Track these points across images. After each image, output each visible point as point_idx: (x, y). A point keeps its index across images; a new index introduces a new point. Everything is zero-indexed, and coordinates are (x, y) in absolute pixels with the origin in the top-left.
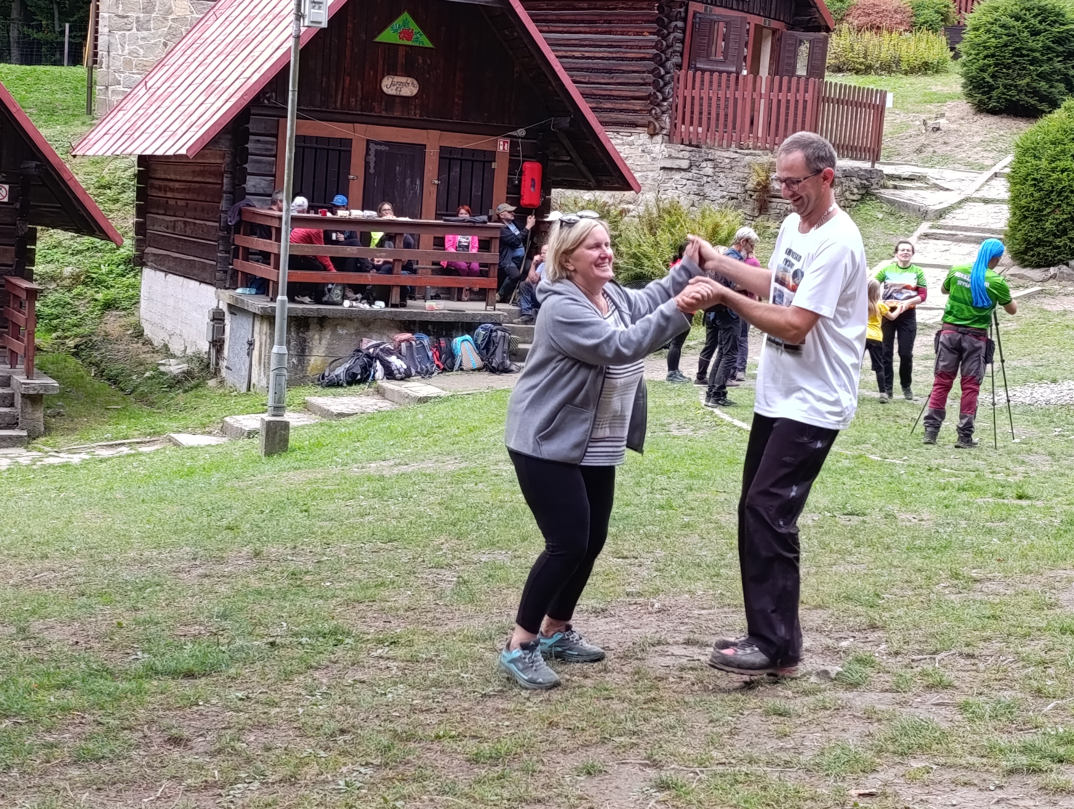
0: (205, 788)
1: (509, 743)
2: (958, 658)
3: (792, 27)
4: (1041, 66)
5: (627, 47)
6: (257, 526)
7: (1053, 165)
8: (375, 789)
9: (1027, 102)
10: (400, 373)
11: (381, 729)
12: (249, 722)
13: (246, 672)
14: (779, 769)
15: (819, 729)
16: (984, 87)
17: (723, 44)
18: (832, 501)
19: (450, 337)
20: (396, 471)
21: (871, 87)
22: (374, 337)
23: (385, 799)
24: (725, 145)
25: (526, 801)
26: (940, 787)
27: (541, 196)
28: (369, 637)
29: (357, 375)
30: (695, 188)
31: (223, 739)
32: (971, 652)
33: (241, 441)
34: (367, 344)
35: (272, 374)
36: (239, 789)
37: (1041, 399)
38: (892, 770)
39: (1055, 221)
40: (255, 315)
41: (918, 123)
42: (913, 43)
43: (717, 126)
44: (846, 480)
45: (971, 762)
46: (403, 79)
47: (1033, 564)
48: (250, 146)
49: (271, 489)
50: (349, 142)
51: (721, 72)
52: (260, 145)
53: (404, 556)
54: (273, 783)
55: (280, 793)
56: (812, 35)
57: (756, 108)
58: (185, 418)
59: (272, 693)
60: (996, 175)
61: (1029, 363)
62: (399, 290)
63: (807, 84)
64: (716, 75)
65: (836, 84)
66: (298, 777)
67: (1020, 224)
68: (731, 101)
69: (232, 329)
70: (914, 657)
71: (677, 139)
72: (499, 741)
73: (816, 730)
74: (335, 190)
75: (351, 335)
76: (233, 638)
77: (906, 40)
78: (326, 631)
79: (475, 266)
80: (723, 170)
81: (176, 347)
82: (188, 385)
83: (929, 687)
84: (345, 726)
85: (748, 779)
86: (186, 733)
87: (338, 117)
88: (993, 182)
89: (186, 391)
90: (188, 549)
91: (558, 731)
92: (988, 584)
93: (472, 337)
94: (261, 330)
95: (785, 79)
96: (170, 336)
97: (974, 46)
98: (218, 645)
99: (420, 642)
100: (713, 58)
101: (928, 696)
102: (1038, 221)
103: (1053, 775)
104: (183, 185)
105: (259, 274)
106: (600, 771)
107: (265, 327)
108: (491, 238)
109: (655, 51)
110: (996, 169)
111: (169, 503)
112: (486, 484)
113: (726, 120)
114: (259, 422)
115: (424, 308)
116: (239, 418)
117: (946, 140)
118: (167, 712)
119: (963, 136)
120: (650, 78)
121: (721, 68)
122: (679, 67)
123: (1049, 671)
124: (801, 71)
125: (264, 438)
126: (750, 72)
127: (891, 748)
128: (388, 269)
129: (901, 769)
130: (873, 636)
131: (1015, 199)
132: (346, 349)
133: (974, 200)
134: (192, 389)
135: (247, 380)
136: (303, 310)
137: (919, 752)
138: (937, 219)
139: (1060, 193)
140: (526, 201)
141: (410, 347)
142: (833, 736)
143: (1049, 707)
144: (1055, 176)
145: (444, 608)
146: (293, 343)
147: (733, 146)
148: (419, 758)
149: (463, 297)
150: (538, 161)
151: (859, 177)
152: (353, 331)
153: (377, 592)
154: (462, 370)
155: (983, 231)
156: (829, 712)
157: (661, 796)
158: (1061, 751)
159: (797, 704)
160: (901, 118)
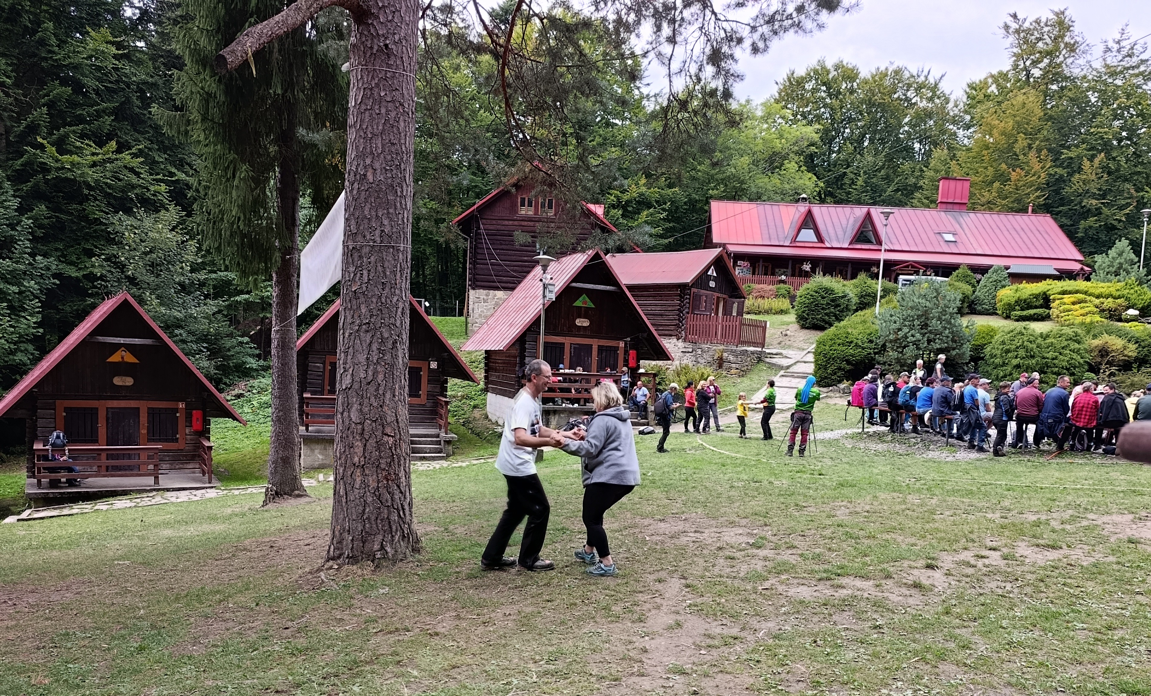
2: (799, 537)
3: (731, 297)
4: (826, 311)
7: (831, 348)
9: (821, 325)
14: (731, 579)
15: (746, 564)
16: (804, 319)
17: (705, 305)
18: (749, 477)
21: (761, 320)
22: (574, 418)
24: (706, 343)
26: (793, 586)
27: (637, 363)
30: (694, 359)
32: (803, 534)
34: (572, 420)
37: (826, 437)
38: (775, 580)
39: (832, 370)
41: (779, 333)
42: (777, 303)
43: (703, 336)
44: (753, 469)
45: (804, 576)
46: (584, 320)
47: (826, 501)
48: (526, 346)
50: (564, 344)
51: (704, 315)
52: (530, 346)
56: (738, 300)
57: (717, 328)
60: (809, 352)
63: (736, 319)
64: (702, 316)
65: (747, 319)
68: (708, 326)
70: (782, 537)
71: (687, 341)
75: (566, 417)
77: (774, 301)
80: (705, 352)
83: (788, 548)
85: (720, 584)
87: (559, 334)
88: (808, 355)
92: (809, 508)
95: (728, 317)
97: (800, 303)
100: (701, 309)
101: (788, 551)
102: (825, 370)
103: (836, 581)
104: (502, 361)
109: (679, 307)
110: (809, 350)
113: (706, 333)
117: (790, 339)
119: (796, 338)
120: (677, 317)
121: (704, 313)
122: (688, 313)
123: (834, 541)
124: (734, 314)
126: (715, 315)
127: (774, 571)
128: (579, 392)
129: (778, 579)
130: (766, 528)
131: (816, 362)
133: (801, 362)
136: (548, 407)
137: (785, 573)
138: (787, 369)
139: (833, 359)
142: (752, 567)
143: (834, 555)
144: (831, 352)
147: (709, 343)
150: (635, 350)
151: (757, 354)
152: (566, 415)
156: (750, 558)
157: (687, 590)
158: (839, 571)
159: (738, 555)
160: (772, 331)
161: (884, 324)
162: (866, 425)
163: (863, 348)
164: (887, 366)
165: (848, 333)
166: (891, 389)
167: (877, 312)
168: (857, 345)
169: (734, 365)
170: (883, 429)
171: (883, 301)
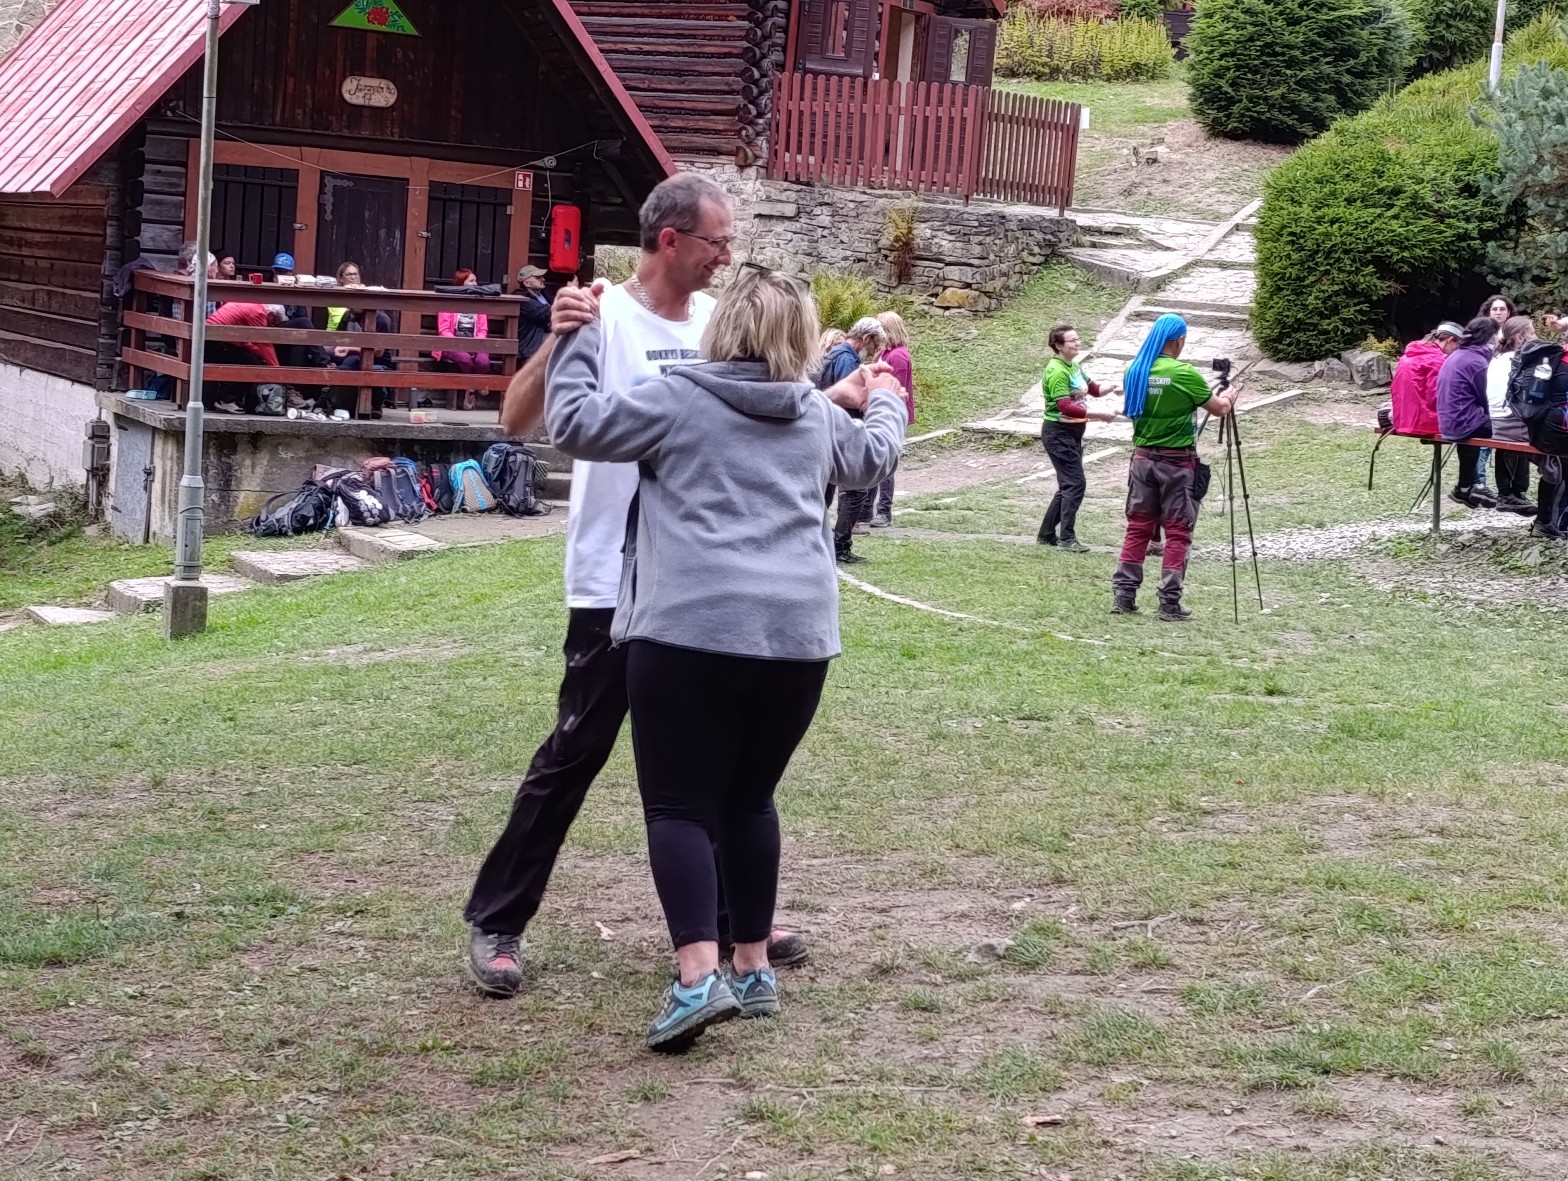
0: (78, 1128)
1: (529, 1057)
2: (1180, 925)
3: (943, 10)
4: (1302, 70)
5: (705, 37)
6: (158, 742)
7: (1319, 213)
8: (331, 1126)
9: (1282, 122)
10: (372, 516)
11: (340, 1038)
12: (144, 1030)
13: (140, 957)
14: (923, 1088)
15: (979, 1029)
16: (1220, 100)
17: (844, 34)
18: (1002, 700)
19: (446, 463)
20: (365, 659)
21: (1059, 98)
22: (334, 462)
23: (345, 1140)
24: (848, 183)
25: (553, 1140)
26: (1153, 1111)
27: (580, 256)
28: (324, 904)
29: (308, 519)
30: (805, 245)
31: (105, 1056)
32: (1198, 915)
33: (135, 617)
34: (324, 473)
35: (180, 518)
36: (128, 1128)
37: (1302, 550)
38: (1085, 1087)
39: (1321, 295)
40: (154, 430)
41: (1125, 151)
42: (1118, 35)
43: (836, 155)
44: (1022, 669)
45: (1197, 1074)
46: (374, 82)
47: (1287, 789)
48: (146, 179)
49: (180, 688)
50: (294, 174)
51: (841, 76)
52: (161, 179)
53: (377, 784)
54: (179, 1120)
55: (190, 1135)
56: (973, 22)
57: (893, 128)
58: (51, 583)
59: (179, 987)
60: (1237, 227)
61: (1285, 500)
62: (370, 393)
63: (965, 94)
64: (834, 79)
65: (1008, 94)
66: (217, 1110)
67: (1271, 298)
68: (857, 118)
69: (121, 451)
70: (1117, 924)
71: (777, 172)
72: (515, 1054)
73: (976, 1030)
74: (273, 245)
75: (300, 459)
76: (120, 908)
77: (1108, 31)
78: (260, 895)
79: (483, 358)
80: (845, 219)
81: (37, 478)
82: (55, 534)
83: (1138, 967)
84: (287, 1035)
85: (878, 1104)
86: (50, 1048)
87: (277, 136)
88: (1234, 238)
89: (52, 543)
90: (54, 776)
91: (601, 1038)
92: (1223, 817)
93: (480, 463)
94: (162, 451)
95: (935, 86)
96: (29, 461)
97: (1207, 40)
98: (98, 917)
99: (400, 910)
100: (830, 54)
101: (1137, 980)
102: (1297, 294)
103: (1315, 1093)
104: (45, 238)
105: (161, 371)
106: (663, 1095)
107: (171, 448)
108: (507, 317)
109: (745, 44)
110: (1237, 219)
111: (27, 709)
112: (499, 679)
113: (849, 146)
114: (163, 589)
115: (408, 420)
116: (133, 582)
117: (1166, 177)
118: (22, 1017)
119: (1191, 170)
120: (738, 83)
121: (842, 70)
122: (781, 67)
123: (1310, 942)
124: (958, 74)
125: (169, 612)
126: (884, 76)
127: (1083, 1055)
128: (355, 362)
129: (1097, 1086)
130: (1059, 894)
131: (1263, 263)
132: (292, 481)
133: (1207, 264)
134: (61, 540)
135: (143, 527)
136: (227, 422)
137: (1124, 1061)
138: (1154, 291)
139: (1328, 254)
140: (557, 262)
141: (387, 477)
142: (1000, 1040)
143: (1309, 994)
144: (1321, 229)
145: (435, 860)
146: (212, 472)
147: (860, 184)
148: (396, 1080)
149: (466, 403)
150: (575, 204)
151: (1042, 230)
152: (302, 454)
153: (335, 837)
154: (464, 511)
155: (1219, 308)
156: (994, 1004)
157: (751, 1130)
158: (1327, 1057)
159: (949, 994)
160: (1102, 144)
161: (1519, 127)
162: (1448, 506)
163: (1441, 217)
164: (1529, 287)
165: (1385, 158)
166: (1543, 372)
167: (1493, 78)
168: (1416, 203)
169: (954, 273)
170: (1511, 521)
171: (1517, 36)
